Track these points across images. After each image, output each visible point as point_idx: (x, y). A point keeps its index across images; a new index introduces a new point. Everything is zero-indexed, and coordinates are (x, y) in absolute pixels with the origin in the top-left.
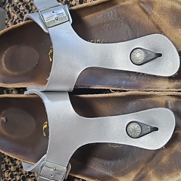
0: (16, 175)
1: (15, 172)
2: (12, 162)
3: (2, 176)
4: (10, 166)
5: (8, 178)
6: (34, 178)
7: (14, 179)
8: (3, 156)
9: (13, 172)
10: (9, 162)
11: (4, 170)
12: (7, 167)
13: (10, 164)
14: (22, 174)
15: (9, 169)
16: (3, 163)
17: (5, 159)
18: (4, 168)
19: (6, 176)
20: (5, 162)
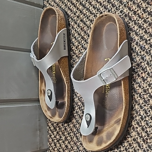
0: (54, 140)
1: (54, 138)
2: (53, 133)
3: (48, 141)
4: (52, 135)
5: (51, 141)
6: (62, 140)
7: (54, 142)
8: (48, 130)
9: (53, 138)
10: (51, 133)
11: (49, 137)
12: (50, 136)
13: (52, 134)
14: (57, 139)
15: (51, 136)
16: (48, 134)
17: (49, 132)
18: (49, 136)
19: (50, 141)
20: (49, 133)
